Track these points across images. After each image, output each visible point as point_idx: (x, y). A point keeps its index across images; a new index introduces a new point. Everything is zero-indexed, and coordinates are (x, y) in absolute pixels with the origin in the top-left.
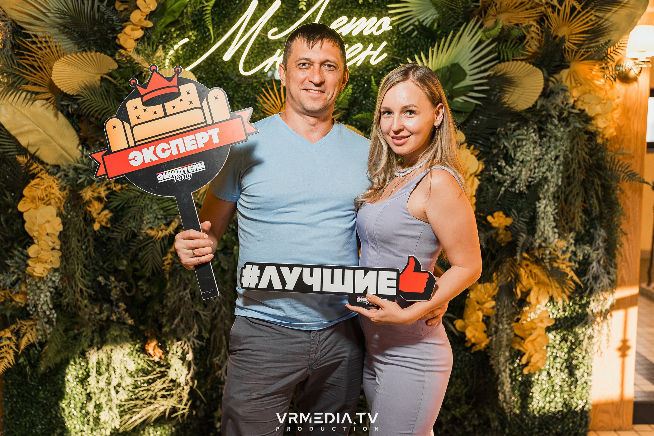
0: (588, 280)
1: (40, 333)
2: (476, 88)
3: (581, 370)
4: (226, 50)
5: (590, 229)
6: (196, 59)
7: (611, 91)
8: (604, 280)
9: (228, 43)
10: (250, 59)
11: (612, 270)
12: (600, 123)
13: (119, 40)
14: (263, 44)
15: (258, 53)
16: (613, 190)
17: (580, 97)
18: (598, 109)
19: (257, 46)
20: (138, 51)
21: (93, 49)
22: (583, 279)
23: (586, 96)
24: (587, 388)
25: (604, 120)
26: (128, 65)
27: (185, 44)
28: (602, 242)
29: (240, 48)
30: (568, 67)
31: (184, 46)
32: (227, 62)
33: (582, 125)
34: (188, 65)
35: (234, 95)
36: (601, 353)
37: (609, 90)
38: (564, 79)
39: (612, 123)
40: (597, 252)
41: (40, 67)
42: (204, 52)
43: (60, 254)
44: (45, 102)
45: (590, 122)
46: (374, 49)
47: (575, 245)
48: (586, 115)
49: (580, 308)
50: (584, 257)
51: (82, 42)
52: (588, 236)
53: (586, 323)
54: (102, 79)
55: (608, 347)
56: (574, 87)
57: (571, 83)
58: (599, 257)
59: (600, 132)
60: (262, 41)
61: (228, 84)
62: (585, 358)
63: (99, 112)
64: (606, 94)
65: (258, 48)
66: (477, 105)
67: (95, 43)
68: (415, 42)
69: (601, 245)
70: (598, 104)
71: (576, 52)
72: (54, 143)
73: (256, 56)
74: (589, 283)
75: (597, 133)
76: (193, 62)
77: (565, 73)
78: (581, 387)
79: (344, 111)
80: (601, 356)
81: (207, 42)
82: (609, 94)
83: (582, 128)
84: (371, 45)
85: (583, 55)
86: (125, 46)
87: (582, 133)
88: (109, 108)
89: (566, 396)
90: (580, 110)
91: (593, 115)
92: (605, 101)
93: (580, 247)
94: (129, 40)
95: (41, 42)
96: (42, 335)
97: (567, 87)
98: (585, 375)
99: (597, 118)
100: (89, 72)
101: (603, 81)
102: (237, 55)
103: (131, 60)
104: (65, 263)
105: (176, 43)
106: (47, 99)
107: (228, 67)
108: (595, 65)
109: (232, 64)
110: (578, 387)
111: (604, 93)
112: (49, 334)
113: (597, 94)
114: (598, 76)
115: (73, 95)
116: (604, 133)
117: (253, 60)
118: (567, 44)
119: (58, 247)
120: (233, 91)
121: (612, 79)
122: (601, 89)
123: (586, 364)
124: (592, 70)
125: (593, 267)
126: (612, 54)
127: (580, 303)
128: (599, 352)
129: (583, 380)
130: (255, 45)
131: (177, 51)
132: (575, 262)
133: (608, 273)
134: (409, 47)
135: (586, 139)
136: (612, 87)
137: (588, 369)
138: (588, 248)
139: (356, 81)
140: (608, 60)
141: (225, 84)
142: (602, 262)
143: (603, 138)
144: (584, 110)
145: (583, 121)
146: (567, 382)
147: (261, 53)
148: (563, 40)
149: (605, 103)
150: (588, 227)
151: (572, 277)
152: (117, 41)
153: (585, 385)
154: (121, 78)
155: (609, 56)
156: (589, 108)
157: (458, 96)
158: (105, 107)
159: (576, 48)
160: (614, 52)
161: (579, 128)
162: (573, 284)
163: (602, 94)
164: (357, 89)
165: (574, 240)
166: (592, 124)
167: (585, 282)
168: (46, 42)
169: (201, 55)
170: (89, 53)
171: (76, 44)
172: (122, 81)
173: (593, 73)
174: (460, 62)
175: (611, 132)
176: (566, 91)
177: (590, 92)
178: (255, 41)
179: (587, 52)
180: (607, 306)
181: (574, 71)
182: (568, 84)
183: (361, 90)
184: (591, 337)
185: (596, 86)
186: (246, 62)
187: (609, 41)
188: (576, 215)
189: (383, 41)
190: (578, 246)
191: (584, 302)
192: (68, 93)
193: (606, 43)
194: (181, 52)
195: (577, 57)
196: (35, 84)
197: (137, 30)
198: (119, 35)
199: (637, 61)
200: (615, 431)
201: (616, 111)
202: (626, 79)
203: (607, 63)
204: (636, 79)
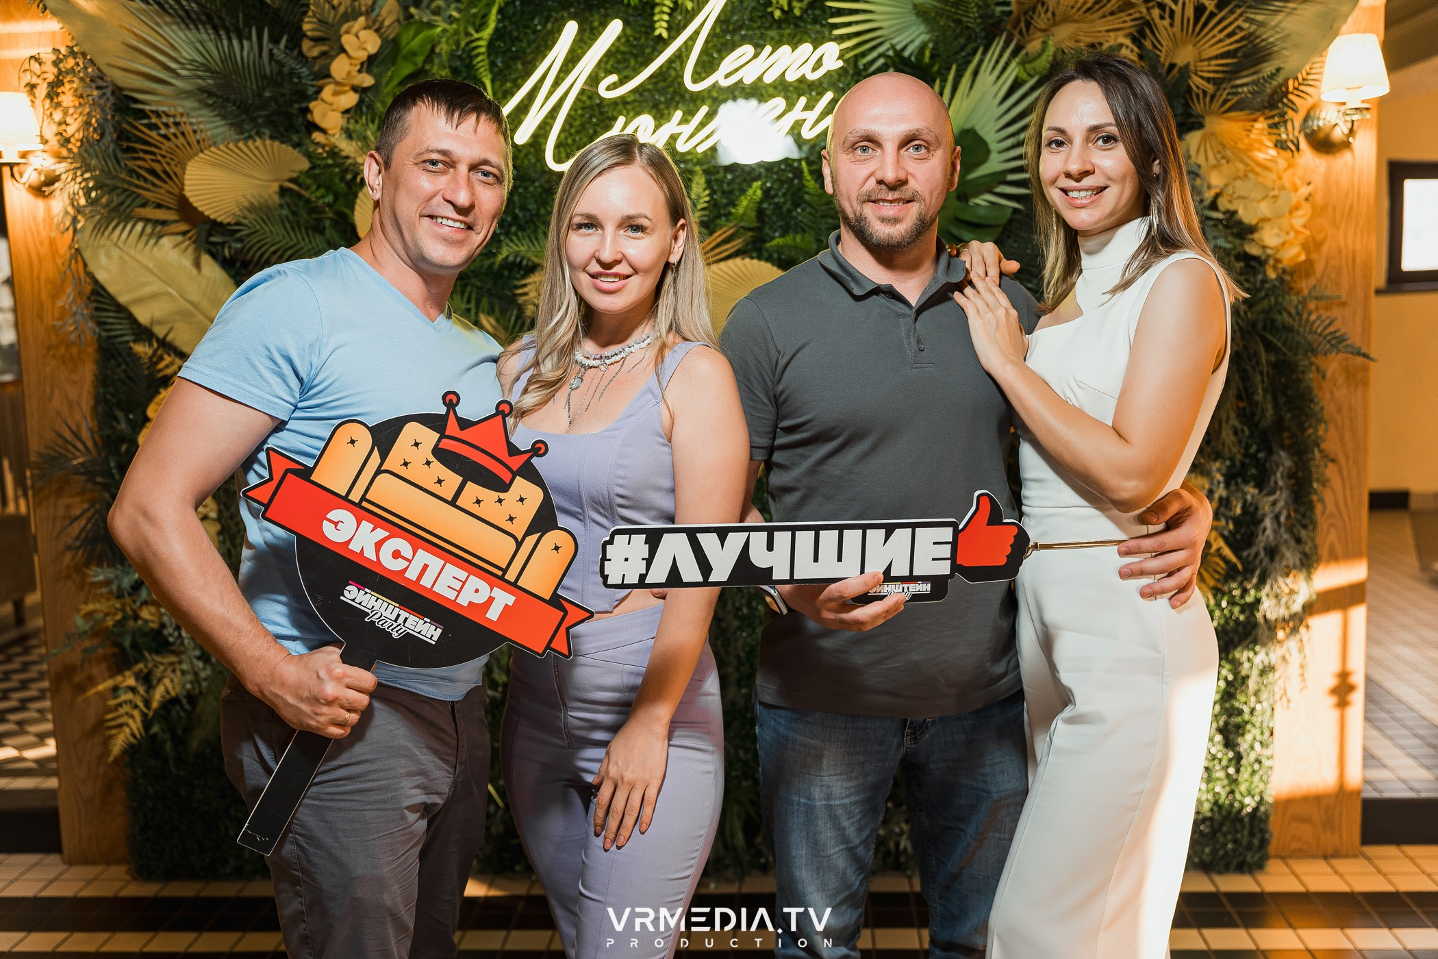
0: (1257, 554)
1: (189, 677)
2: (1011, 177)
3: (1249, 737)
4: (520, 123)
5: (1258, 451)
7: (1289, 172)
8: (1288, 554)
9: (522, 110)
10: (566, 138)
11: (1303, 533)
12: (1269, 237)
13: (313, 113)
14: (591, 108)
15: (583, 126)
16: (1303, 372)
17: (1226, 185)
18: (1264, 209)
19: (580, 112)
20: (349, 134)
21: (264, 134)
22: (1245, 554)
23: (1238, 183)
24: (1261, 772)
25: (1276, 230)
26: (330, 161)
28: (1282, 476)
29: (546, 117)
30: (1200, 126)
32: (523, 146)
33: (1230, 242)
35: (538, 210)
36: (1289, 701)
37: (1287, 169)
38: (1193, 152)
39: (1292, 235)
40: (1271, 498)
41: (165, 172)
43: (218, 527)
44: (180, 238)
45: (1250, 236)
46: (809, 107)
47: (1227, 485)
48: (1240, 223)
49: (1242, 611)
50: (1244, 508)
51: (243, 121)
52: (1256, 467)
53: (1255, 642)
54: (283, 191)
55: (1302, 689)
56: (1215, 167)
57: (1207, 158)
58: (1277, 509)
59: (1269, 256)
60: (588, 103)
61: (526, 188)
62: (1256, 713)
63: (279, 253)
64: (1280, 178)
65: (582, 116)
66: (1015, 210)
67: (269, 122)
69: (1280, 483)
70: (1264, 198)
71: (1213, 97)
72: (201, 317)
73: (578, 132)
74: (1257, 561)
75: (1263, 257)
77: (1194, 138)
78: (1250, 770)
79: (750, 234)
80: (1288, 707)
82: (1286, 178)
83: (1231, 249)
84: (803, 101)
85: (1226, 101)
86: (323, 124)
87: (1232, 259)
88: (299, 247)
89: (1218, 789)
90: (1227, 212)
91: (1254, 222)
92: (1276, 192)
93: (1238, 490)
94: (331, 113)
95: (167, 125)
96: (191, 682)
97: (1199, 166)
98: (1257, 746)
99: (1262, 228)
100: (254, 178)
101: (1272, 151)
102: (542, 132)
103: (334, 153)
104: (228, 544)
106: (184, 233)
107: (526, 155)
108: (1255, 120)
109: (532, 150)
110: (1242, 769)
111: (1274, 177)
112: (205, 679)
113: (1260, 179)
114: (1261, 143)
115: (229, 224)
116: (1279, 256)
117: (574, 141)
118: (1196, 82)
119: (213, 515)
120: (536, 201)
121: (1293, 148)
122: (1266, 168)
123: (1258, 725)
124: (1250, 131)
125: (1265, 530)
126: (1291, 97)
127: (1242, 602)
128: (1284, 699)
129: (1253, 756)
130: (576, 110)
132: (1227, 519)
133: (1298, 541)
135: (1238, 270)
136: (1290, 165)
137: (1262, 733)
138: (1256, 491)
139: (776, 173)
140: (1286, 109)
141: (521, 190)
142: (1282, 519)
143: (1275, 267)
144: (1234, 213)
145: (1233, 234)
146: (1220, 760)
147: (587, 126)
148: (1185, 72)
149: (1275, 197)
150: (1254, 448)
151: (1219, 550)
152: (309, 115)
153: (1256, 767)
154: (318, 188)
155: (1285, 100)
156: (1246, 208)
157: (977, 194)
158: (291, 244)
159: (1210, 88)
160: (1296, 92)
161: (1225, 249)
162: (1223, 564)
163: (1268, 179)
164: (780, 189)
165: (1223, 475)
166: (1253, 240)
167: (1251, 558)
168: (177, 124)
170: (259, 142)
171: (232, 125)
172: (319, 193)
173: (1252, 136)
174: (977, 128)
175: (1292, 254)
176: (1197, 175)
177: (1246, 176)
178: (574, 103)
179: (1236, 94)
180: (1297, 607)
181: (1213, 134)
182: (1201, 160)
183: (787, 191)
184: (1266, 671)
185: (1258, 164)
186: (558, 146)
187: (1281, 69)
188: (1224, 425)
189: (826, 90)
190: (1233, 488)
191: (1249, 599)
192: (219, 220)
193: (1275, 76)
195: (1215, 105)
196: (159, 206)
197: (345, 92)
198: (312, 105)
199: (1343, 108)
200: (1325, 857)
201: (1300, 212)
202: (1324, 144)
203: (1282, 115)
204: (1346, 145)
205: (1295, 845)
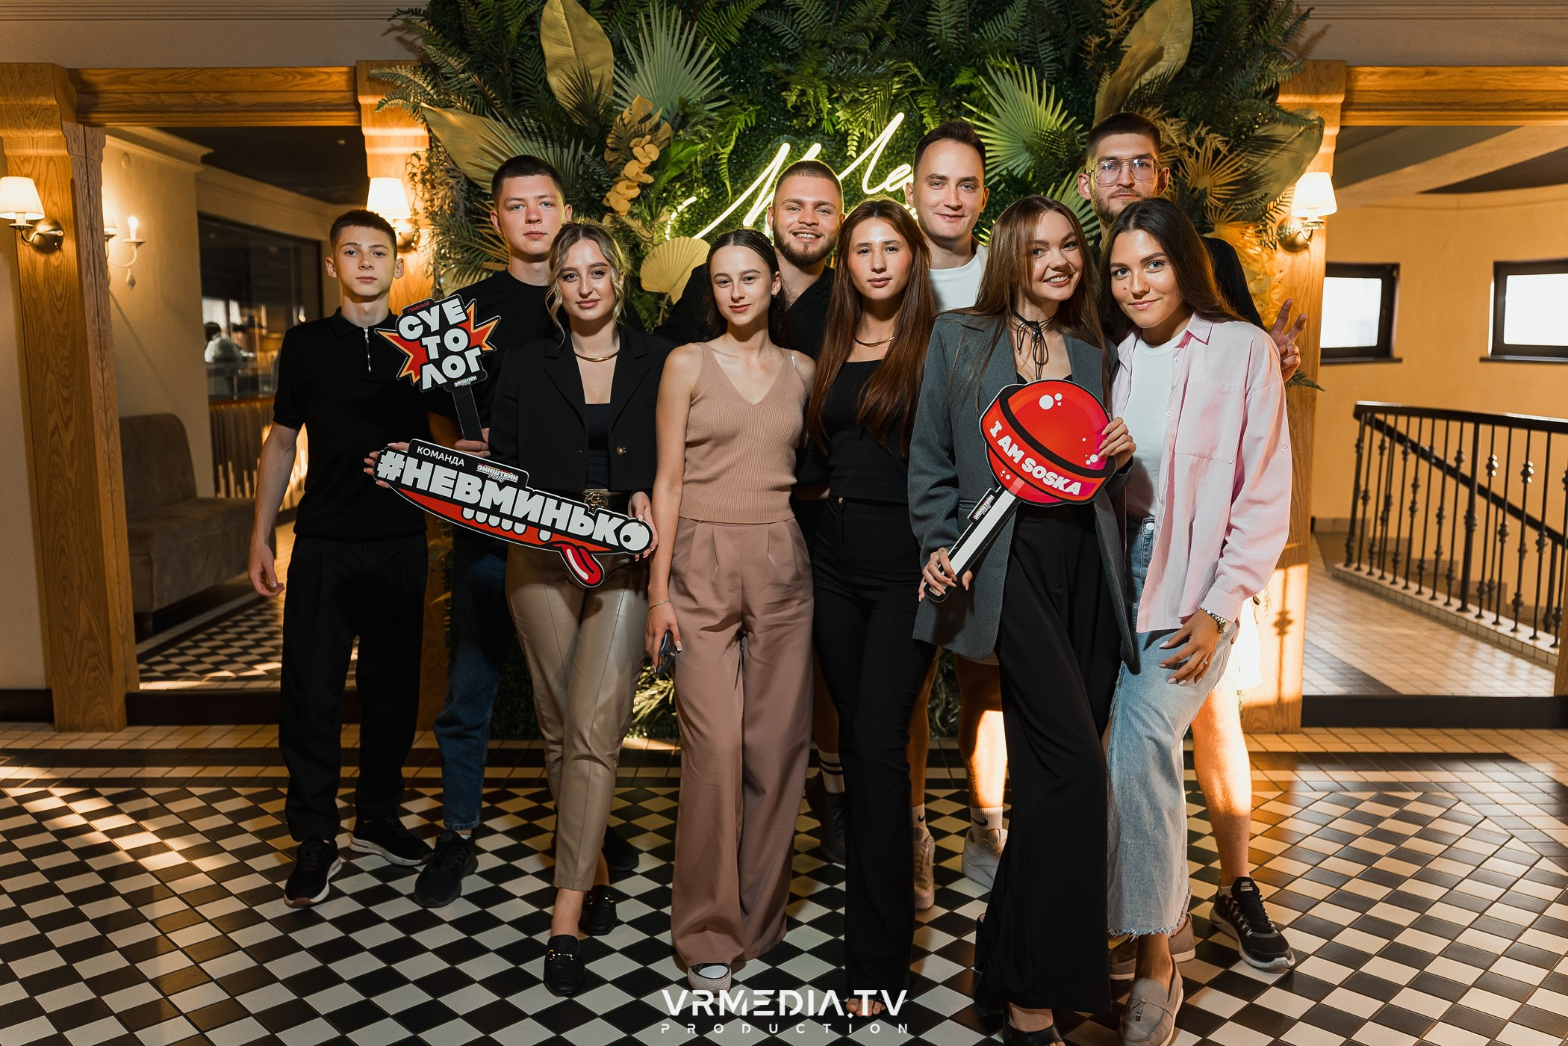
4: (747, 212)
6: (706, 224)
7: (1270, 262)
9: (749, 202)
13: (608, 200)
20: (631, 214)
27: (692, 205)
31: (690, 207)
34: (695, 232)
37: (1268, 261)
42: (717, 216)
64: (1264, 267)
68: (1002, 198)
71: (1222, 210)
76: (701, 229)
81: (720, 201)
82: (1267, 265)
85: (1230, 214)
86: (616, 208)
92: (1261, 276)
94: (621, 201)
101: (1259, 249)
103: (626, 224)
105: (681, 203)
108: (1247, 228)
111: (1261, 266)
113: (1251, 268)
114: (1252, 243)
118: (1211, 200)
121: (1272, 247)
122: (1255, 260)
124: (1244, 234)
126: (1272, 213)
131: (682, 214)
134: (995, 205)
136: (1271, 258)
140: (1267, 221)
148: (1203, 194)
149: (1264, 279)
152: (604, 201)
155: (1267, 215)
159: (1221, 205)
160: (1275, 209)
163: (1257, 267)
169: (713, 220)
173: (1247, 237)
179: (1237, 209)
185: (1249, 256)
187: (1266, 195)
193: (1262, 199)
194: (687, 216)
195: (1224, 216)
196: (498, 261)
197: (633, 187)
198: (608, 195)
199: (1306, 222)
200: (1277, 733)
201: (1276, 291)
202: (1291, 246)
203: (1265, 226)
204: (1305, 247)
205: (1257, 724)
